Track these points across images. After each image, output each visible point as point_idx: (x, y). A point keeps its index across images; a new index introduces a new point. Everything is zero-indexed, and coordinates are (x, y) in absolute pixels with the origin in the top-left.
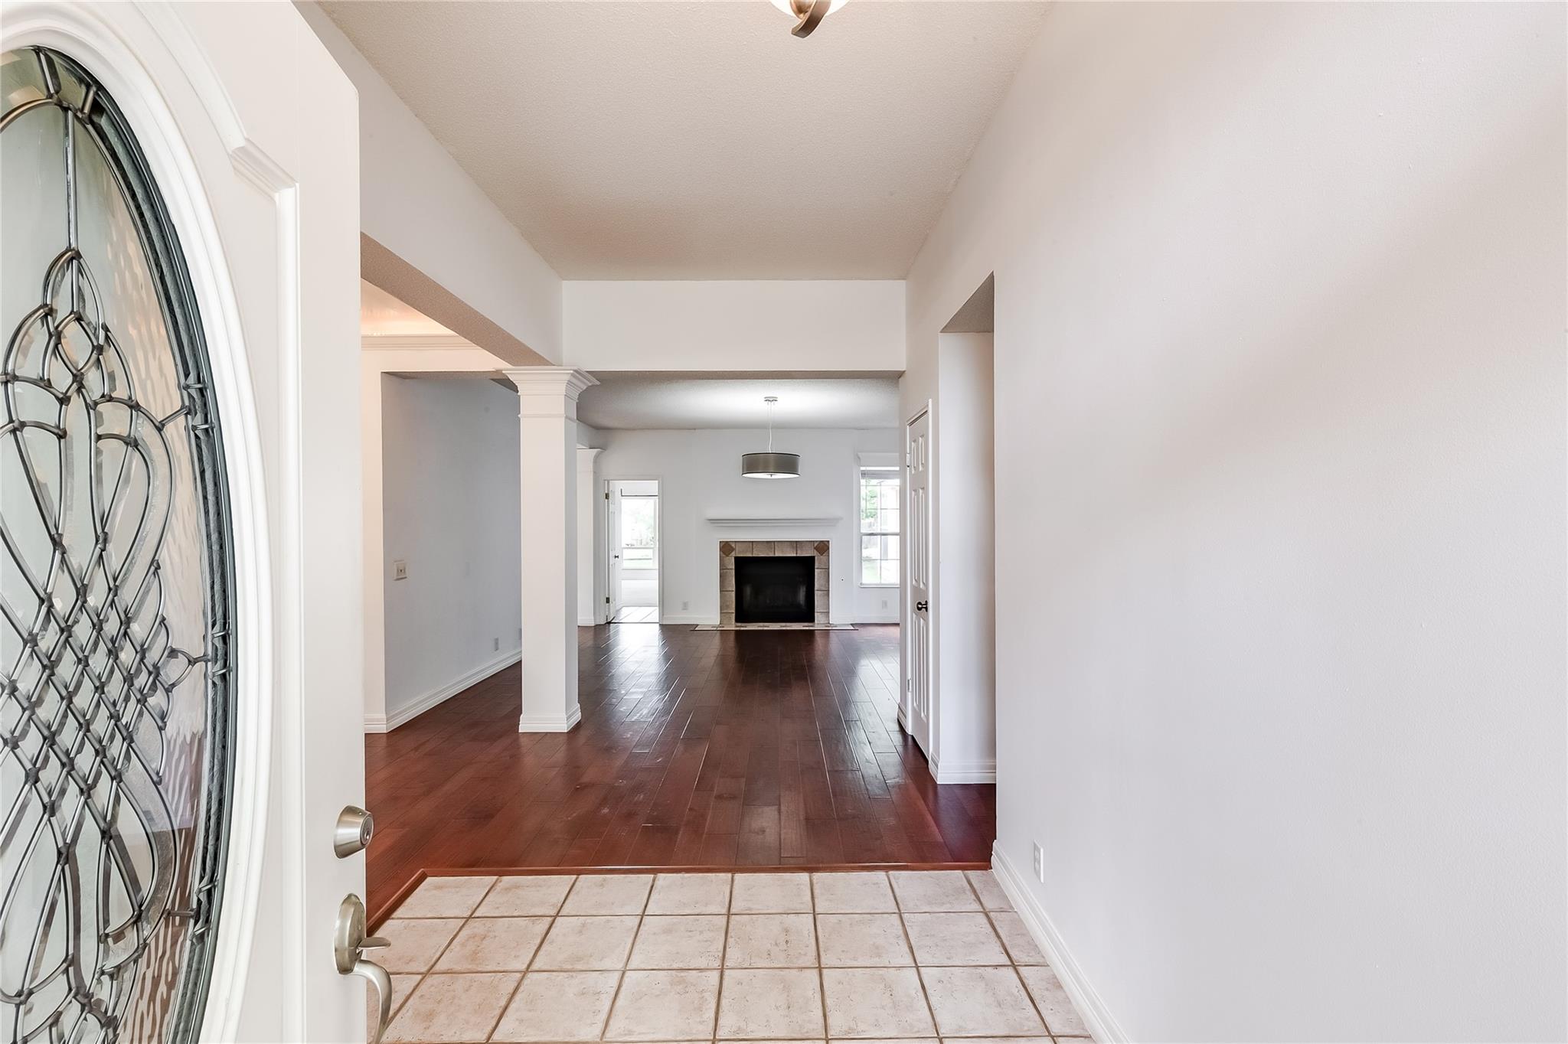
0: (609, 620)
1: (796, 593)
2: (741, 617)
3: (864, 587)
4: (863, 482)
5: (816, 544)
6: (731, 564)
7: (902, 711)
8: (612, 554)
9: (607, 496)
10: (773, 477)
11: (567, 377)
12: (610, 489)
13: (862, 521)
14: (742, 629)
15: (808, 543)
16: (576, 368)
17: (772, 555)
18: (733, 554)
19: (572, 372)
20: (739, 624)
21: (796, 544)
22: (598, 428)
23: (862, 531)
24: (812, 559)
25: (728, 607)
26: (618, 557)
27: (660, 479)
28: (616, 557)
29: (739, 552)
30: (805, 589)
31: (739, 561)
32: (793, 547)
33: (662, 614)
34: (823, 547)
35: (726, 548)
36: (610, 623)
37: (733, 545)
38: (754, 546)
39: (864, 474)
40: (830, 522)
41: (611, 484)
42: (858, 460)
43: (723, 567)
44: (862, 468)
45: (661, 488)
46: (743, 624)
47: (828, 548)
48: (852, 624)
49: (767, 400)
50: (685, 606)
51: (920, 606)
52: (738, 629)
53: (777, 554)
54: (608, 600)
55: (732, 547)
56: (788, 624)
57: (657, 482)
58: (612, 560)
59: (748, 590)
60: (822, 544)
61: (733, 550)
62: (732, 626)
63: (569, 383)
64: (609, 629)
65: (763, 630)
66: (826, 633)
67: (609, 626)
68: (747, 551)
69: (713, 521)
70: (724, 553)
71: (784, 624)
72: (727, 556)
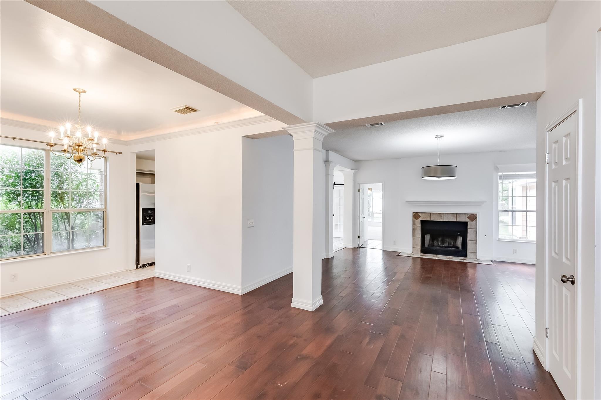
0: (359, 246)
1: (455, 240)
2: (424, 250)
3: (499, 241)
4: (500, 181)
5: (469, 215)
6: (418, 223)
7: (536, 343)
8: (361, 217)
9: (359, 191)
10: (440, 179)
11: (314, 128)
12: (361, 188)
13: (499, 203)
14: (424, 257)
15: (464, 215)
16: (317, 122)
17: (442, 220)
18: (420, 219)
19: (316, 125)
20: (423, 254)
21: (456, 215)
22: (356, 161)
23: (499, 209)
24: (466, 223)
25: (417, 245)
26: (365, 218)
27: (383, 182)
28: (364, 218)
29: (423, 218)
30: (461, 238)
31: (422, 222)
32: (454, 216)
33: (383, 245)
34: (473, 217)
35: (416, 216)
36: (360, 247)
37: (420, 214)
38: (431, 215)
39: (501, 177)
40: (479, 204)
41: (361, 185)
42: (497, 169)
43: (414, 225)
44: (500, 174)
45: (384, 187)
46: (425, 255)
47: (476, 218)
48: (492, 261)
49: (437, 137)
50: (395, 243)
51: (564, 279)
52: (421, 257)
53: (444, 220)
54: (359, 237)
55: (419, 215)
56: (451, 257)
57: (382, 184)
58: (361, 219)
59: (428, 237)
60: (472, 215)
61: (419, 217)
62: (419, 255)
63: (316, 131)
64: (359, 250)
65: (435, 259)
66: (474, 265)
67: (359, 249)
68: (427, 218)
69: (409, 203)
70: (415, 218)
71: (448, 257)
72: (417, 219)
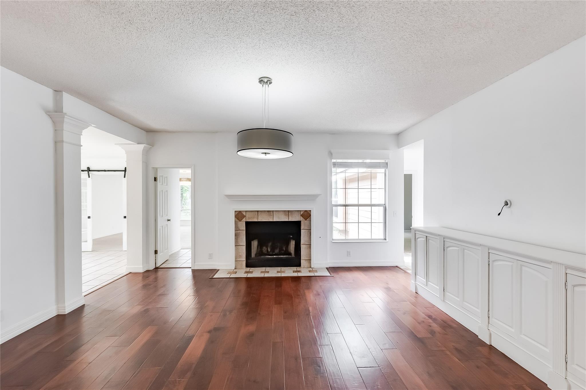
1: (288, 244)
2: (250, 262)
3: (333, 242)
4: (334, 170)
5: (302, 213)
6: (243, 226)
8: (161, 220)
9: (155, 179)
12: (158, 174)
13: (332, 197)
14: (249, 275)
15: (296, 212)
17: (271, 220)
18: (244, 220)
20: (248, 269)
21: (288, 213)
22: (147, 131)
23: (333, 203)
24: (299, 223)
25: (240, 256)
26: (170, 220)
27: (193, 167)
28: (168, 220)
29: (249, 218)
30: (294, 242)
31: (248, 224)
32: (286, 215)
33: (194, 261)
34: (307, 215)
35: (239, 215)
36: (157, 268)
37: (244, 214)
38: (259, 214)
39: (335, 165)
40: (312, 198)
41: (158, 170)
42: (331, 155)
43: (237, 229)
44: (335, 161)
45: (194, 173)
46: (251, 270)
47: (310, 215)
48: (327, 268)
50: (211, 256)
52: (247, 275)
53: (275, 220)
54: (156, 252)
55: (244, 215)
56: (283, 269)
57: (190, 170)
58: (162, 223)
59: (255, 244)
60: (306, 213)
61: (244, 216)
62: (243, 272)
68: (254, 218)
69: (229, 196)
70: (238, 219)
71: (279, 269)
72: (240, 221)
